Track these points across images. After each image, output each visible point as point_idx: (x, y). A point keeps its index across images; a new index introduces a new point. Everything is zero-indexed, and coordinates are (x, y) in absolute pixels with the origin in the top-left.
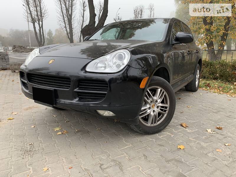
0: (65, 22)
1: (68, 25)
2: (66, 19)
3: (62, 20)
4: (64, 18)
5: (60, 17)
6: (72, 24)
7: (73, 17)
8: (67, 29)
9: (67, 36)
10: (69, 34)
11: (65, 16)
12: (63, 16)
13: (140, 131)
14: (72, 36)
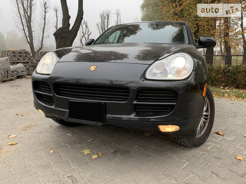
0: (23, 24)
1: (27, 28)
2: (24, 20)
3: (19, 21)
4: (21, 19)
5: (17, 18)
6: (32, 26)
7: (32, 18)
8: (26, 32)
9: (26, 40)
10: (28, 38)
11: (22, 17)
12: (21, 17)
13: (190, 144)
14: (31, 40)
